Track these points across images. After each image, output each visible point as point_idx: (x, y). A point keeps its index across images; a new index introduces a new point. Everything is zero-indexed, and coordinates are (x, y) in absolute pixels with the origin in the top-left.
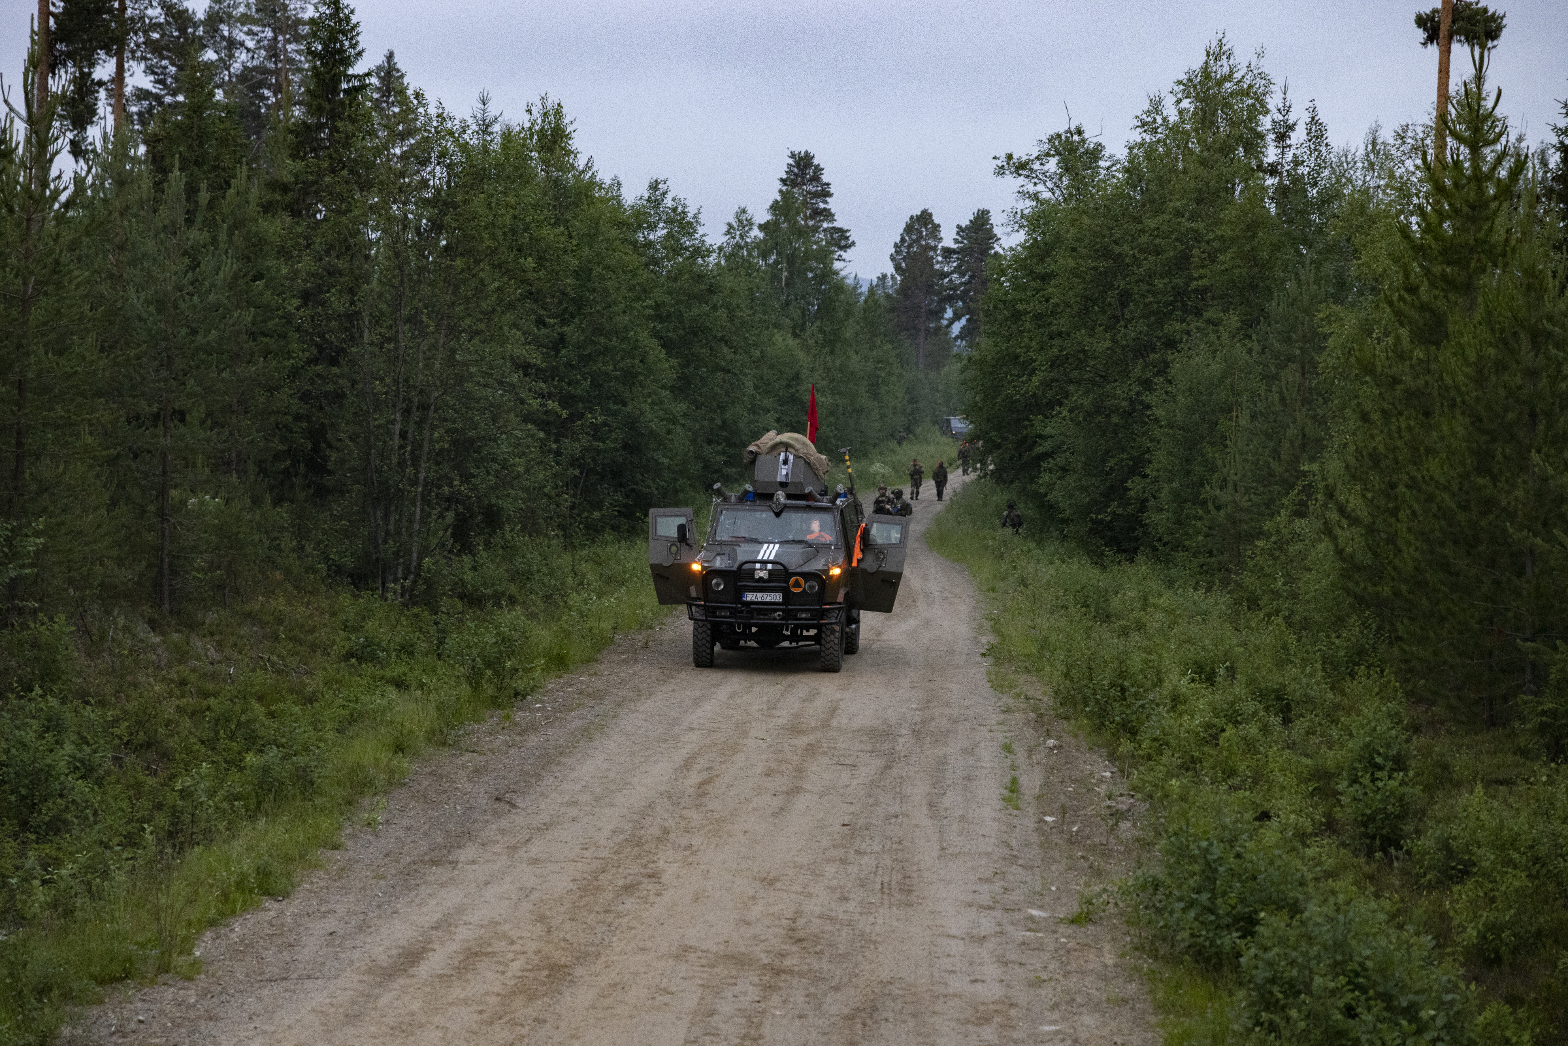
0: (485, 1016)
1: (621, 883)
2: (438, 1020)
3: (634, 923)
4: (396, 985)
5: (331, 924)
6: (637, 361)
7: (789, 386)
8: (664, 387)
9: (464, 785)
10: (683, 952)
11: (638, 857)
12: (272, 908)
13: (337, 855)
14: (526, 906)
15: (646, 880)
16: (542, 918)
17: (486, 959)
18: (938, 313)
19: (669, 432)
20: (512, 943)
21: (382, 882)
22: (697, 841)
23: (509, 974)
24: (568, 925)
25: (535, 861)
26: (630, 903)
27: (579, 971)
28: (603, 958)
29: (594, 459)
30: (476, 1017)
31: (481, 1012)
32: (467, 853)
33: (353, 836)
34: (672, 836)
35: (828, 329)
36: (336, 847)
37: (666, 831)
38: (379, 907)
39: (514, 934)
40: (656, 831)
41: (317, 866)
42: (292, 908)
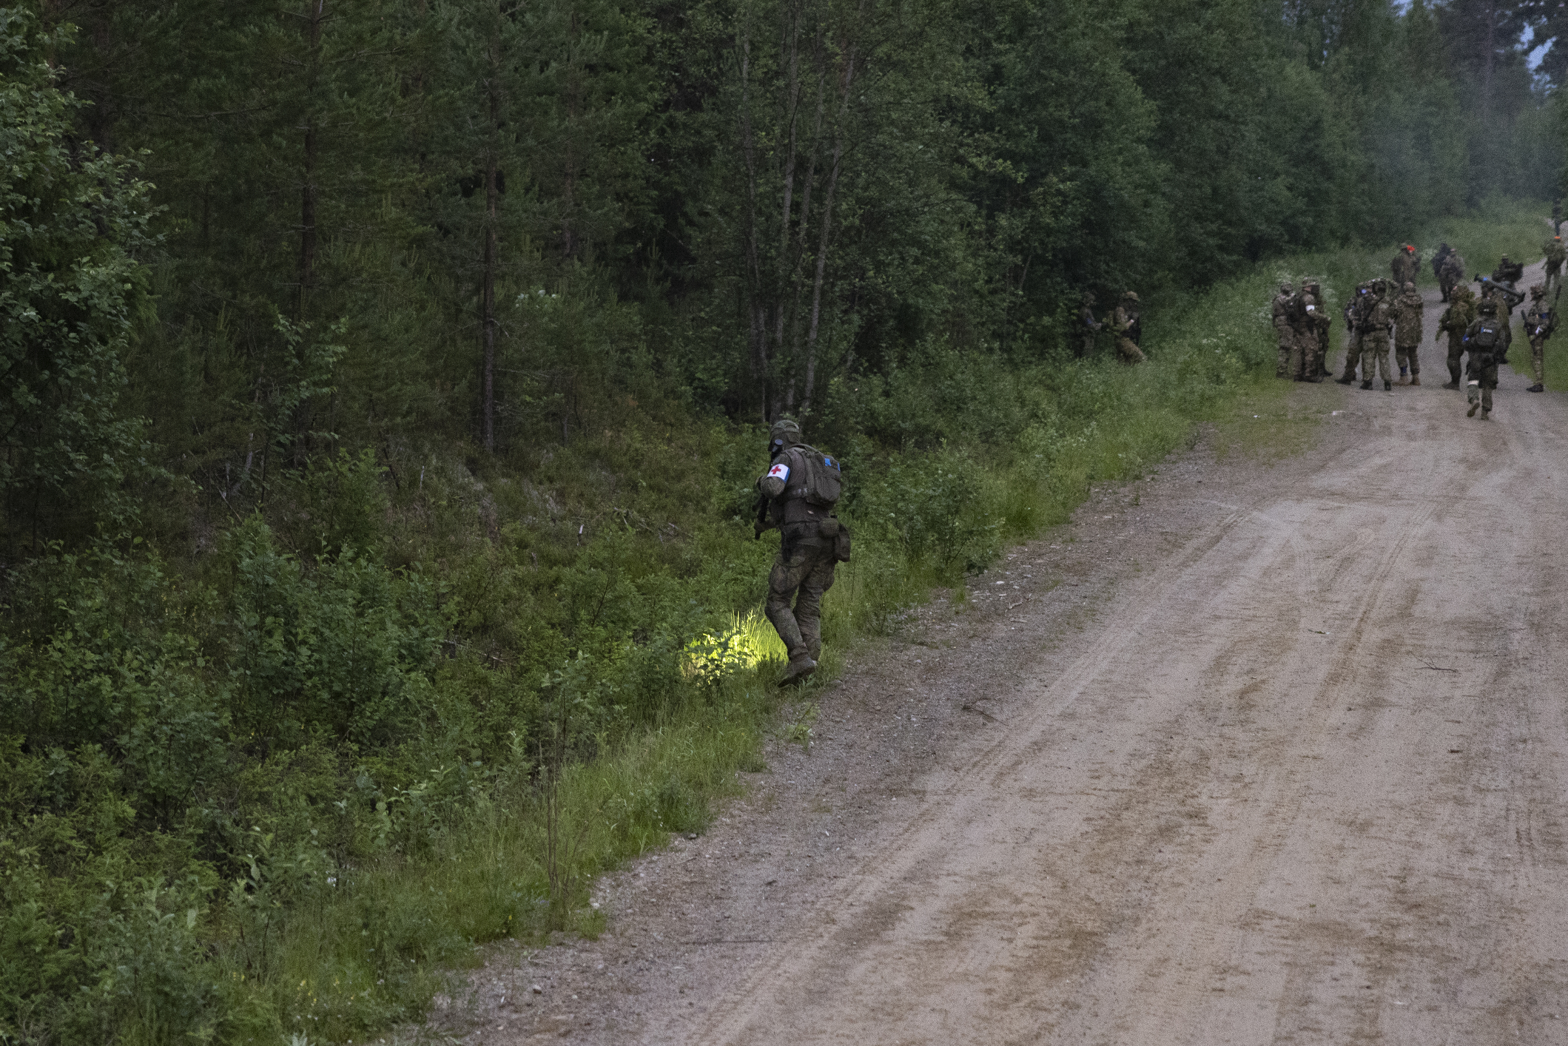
0: (995, 997)
1: (1152, 824)
2: (933, 999)
3: (1179, 878)
4: (868, 953)
5: (766, 870)
6: (1102, 103)
7: (1304, 139)
8: (1139, 140)
9: (916, 687)
10: (1252, 920)
11: (1171, 789)
12: (684, 848)
13: (760, 780)
14: (1028, 854)
15: (1186, 822)
16: (1049, 870)
17: (986, 922)
18: (1509, 34)
19: (1146, 204)
20: (1017, 901)
21: (827, 818)
22: (1249, 769)
23: (1019, 943)
24: (1090, 880)
25: (1030, 794)
26: (1169, 853)
27: (1112, 941)
28: (1144, 925)
29: (1042, 242)
30: (982, 998)
31: (989, 992)
32: (935, 781)
33: (778, 755)
34: (1214, 762)
35: (1359, 58)
36: (757, 769)
37: (1204, 756)
38: (827, 849)
39: (1019, 889)
40: (1188, 754)
41: (737, 793)
42: (711, 848)
